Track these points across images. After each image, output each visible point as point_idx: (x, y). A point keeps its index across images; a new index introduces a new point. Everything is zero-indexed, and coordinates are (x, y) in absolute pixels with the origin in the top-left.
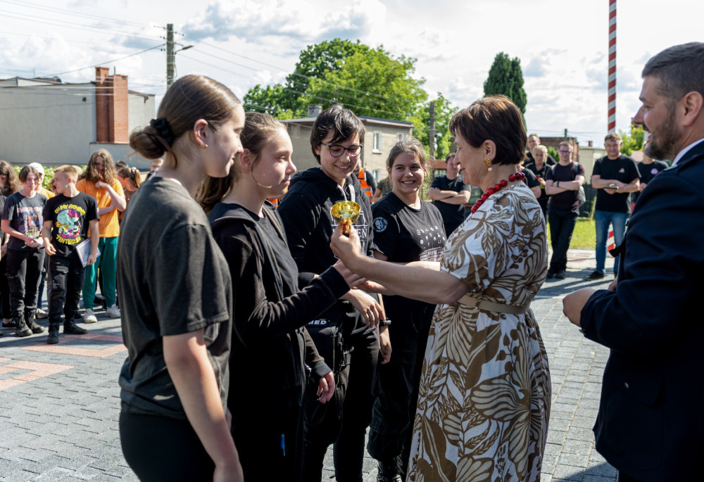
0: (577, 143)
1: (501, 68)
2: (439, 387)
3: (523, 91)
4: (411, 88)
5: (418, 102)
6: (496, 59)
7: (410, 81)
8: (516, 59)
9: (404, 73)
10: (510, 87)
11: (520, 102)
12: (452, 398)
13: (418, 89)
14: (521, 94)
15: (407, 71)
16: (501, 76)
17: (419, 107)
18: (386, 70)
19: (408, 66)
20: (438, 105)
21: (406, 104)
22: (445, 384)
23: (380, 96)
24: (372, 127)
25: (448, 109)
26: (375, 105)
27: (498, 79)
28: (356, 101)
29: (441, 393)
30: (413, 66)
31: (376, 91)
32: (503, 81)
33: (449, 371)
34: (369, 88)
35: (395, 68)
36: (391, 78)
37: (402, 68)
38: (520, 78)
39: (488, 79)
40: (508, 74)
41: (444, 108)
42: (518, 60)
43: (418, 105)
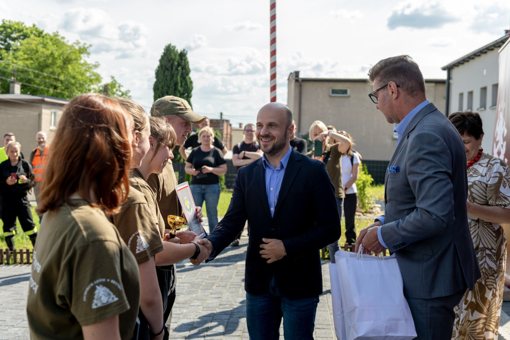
0: (230, 125)
1: (170, 58)
2: (483, 264)
3: (190, 79)
4: (86, 71)
5: (92, 84)
6: (165, 50)
7: (85, 64)
8: (184, 50)
9: (80, 57)
10: (178, 74)
11: (188, 88)
12: (490, 268)
13: (93, 73)
14: (188, 81)
15: (82, 56)
16: (169, 65)
17: (93, 89)
18: (62, 54)
19: (83, 50)
20: (112, 88)
21: (81, 85)
22: (485, 262)
23: (57, 77)
24: (49, 106)
25: (120, 91)
26: (52, 85)
27: (168, 67)
28: (33, 81)
29: (484, 267)
30: (88, 51)
31: (53, 73)
32: (172, 68)
33: (486, 254)
34: (46, 70)
35: (71, 52)
36: (67, 61)
37: (78, 52)
38: (187, 67)
39: (159, 67)
40: (176, 63)
41: (117, 90)
42: (185, 52)
43: (92, 87)
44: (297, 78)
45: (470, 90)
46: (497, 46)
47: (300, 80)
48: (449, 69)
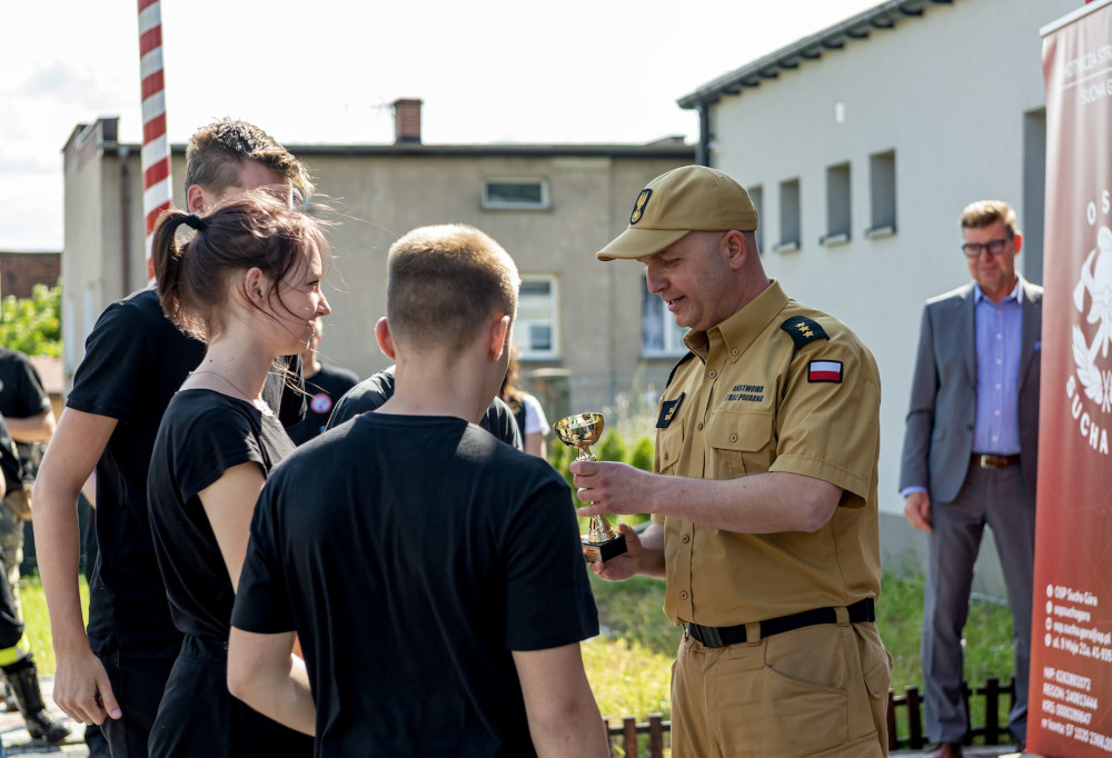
44: (111, 145)
45: (788, 176)
46: (883, 21)
47: (123, 152)
48: (706, 102)
